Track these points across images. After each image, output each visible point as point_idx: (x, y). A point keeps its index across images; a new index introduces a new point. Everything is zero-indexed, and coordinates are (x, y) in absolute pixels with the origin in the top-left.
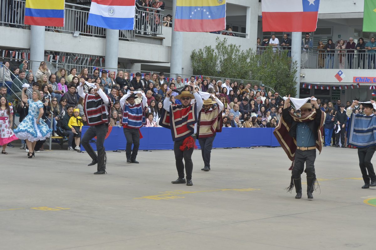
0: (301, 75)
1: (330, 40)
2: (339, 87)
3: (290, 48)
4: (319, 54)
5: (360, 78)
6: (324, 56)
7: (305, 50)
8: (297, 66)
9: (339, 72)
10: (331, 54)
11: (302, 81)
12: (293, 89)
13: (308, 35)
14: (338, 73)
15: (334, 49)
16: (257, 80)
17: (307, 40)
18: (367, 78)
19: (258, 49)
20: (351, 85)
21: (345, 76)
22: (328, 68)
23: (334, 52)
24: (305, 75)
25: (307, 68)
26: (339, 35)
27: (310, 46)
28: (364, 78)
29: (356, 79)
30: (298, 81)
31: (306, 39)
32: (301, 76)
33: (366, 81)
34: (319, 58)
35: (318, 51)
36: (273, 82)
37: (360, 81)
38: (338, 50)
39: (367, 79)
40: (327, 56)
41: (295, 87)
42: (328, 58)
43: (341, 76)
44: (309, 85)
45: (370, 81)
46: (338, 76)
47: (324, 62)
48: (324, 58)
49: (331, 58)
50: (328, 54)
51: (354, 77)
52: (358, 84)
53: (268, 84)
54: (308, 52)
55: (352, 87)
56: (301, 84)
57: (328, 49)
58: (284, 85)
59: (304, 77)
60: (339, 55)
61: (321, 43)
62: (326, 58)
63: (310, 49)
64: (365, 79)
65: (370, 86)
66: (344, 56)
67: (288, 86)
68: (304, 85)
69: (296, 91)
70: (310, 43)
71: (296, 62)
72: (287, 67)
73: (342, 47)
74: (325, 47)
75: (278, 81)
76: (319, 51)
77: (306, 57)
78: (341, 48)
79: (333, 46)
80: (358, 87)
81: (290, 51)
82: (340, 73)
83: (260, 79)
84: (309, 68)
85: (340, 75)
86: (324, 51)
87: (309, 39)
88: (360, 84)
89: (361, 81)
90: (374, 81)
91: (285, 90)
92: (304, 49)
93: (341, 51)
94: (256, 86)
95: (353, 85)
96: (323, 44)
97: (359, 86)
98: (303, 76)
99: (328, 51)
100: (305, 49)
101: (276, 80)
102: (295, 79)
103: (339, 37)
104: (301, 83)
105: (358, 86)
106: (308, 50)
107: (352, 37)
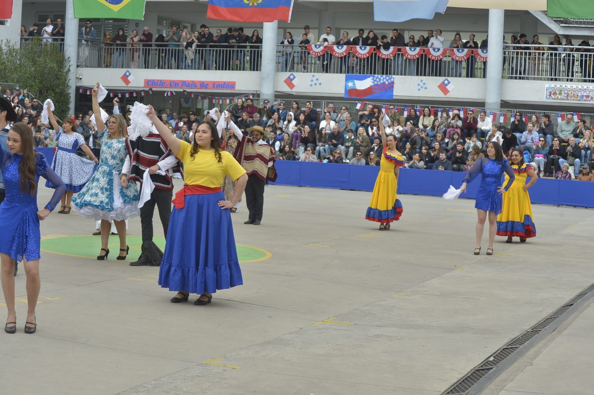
0: (78, 76)
1: (121, 29)
2: (133, 92)
3: (63, 40)
4: (105, 48)
5: (153, 80)
6: (111, 51)
7: (85, 43)
8: (70, 64)
9: (127, 72)
10: (120, 49)
11: (79, 84)
12: (65, 95)
13: (89, 22)
14: (125, 74)
15: (125, 41)
16: (13, 82)
17: (88, 30)
18: (161, 81)
19: (23, 40)
20: (141, 91)
21: (133, 78)
22: (116, 67)
23: (125, 45)
24: (82, 76)
25: (87, 67)
26: (136, 24)
27: (92, 38)
28: (158, 80)
29: (147, 82)
30: (72, 84)
31: (87, 28)
32: (77, 78)
33: (160, 85)
34: (105, 53)
35: (104, 44)
36: (35, 85)
37: (152, 85)
38: (130, 44)
39: (162, 83)
40: (115, 51)
41: (69, 92)
42: (116, 54)
43: (129, 78)
44: (87, 90)
45: (165, 85)
46: (125, 78)
47: (111, 59)
48: (111, 54)
49: (120, 54)
50: (117, 49)
51: (145, 80)
52: (151, 89)
53: (29, 88)
54: (88, 45)
55: (143, 94)
56: (78, 88)
57: (118, 42)
58: (53, 90)
59: (81, 79)
60: (130, 49)
61: (107, 33)
62: (113, 54)
63: (92, 42)
64: (159, 82)
65: (165, 91)
66: (136, 51)
67: (58, 90)
68: (81, 90)
69: (70, 97)
70: (92, 33)
71: (69, 58)
72: (55, 65)
73: (134, 39)
74: (114, 40)
75: (44, 85)
76: (106, 44)
77: (86, 52)
78: (133, 41)
79: (124, 38)
80: (151, 93)
81: (64, 44)
82: (128, 74)
83: (18, 82)
84: (90, 67)
85: (128, 76)
86: (111, 45)
87: (90, 28)
88: (154, 89)
89: (155, 85)
90: (170, 85)
91: (53, 96)
92: (83, 42)
93: (132, 45)
94: (8, 91)
95: (143, 91)
96: (110, 35)
97: (152, 91)
98: (80, 77)
99: (117, 45)
100: (85, 41)
101: (41, 82)
102: (67, 82)
103: (136, 26)
104: (76, 87)
105: (150, 91)
106: (89, 42)
107: (147, 26)
